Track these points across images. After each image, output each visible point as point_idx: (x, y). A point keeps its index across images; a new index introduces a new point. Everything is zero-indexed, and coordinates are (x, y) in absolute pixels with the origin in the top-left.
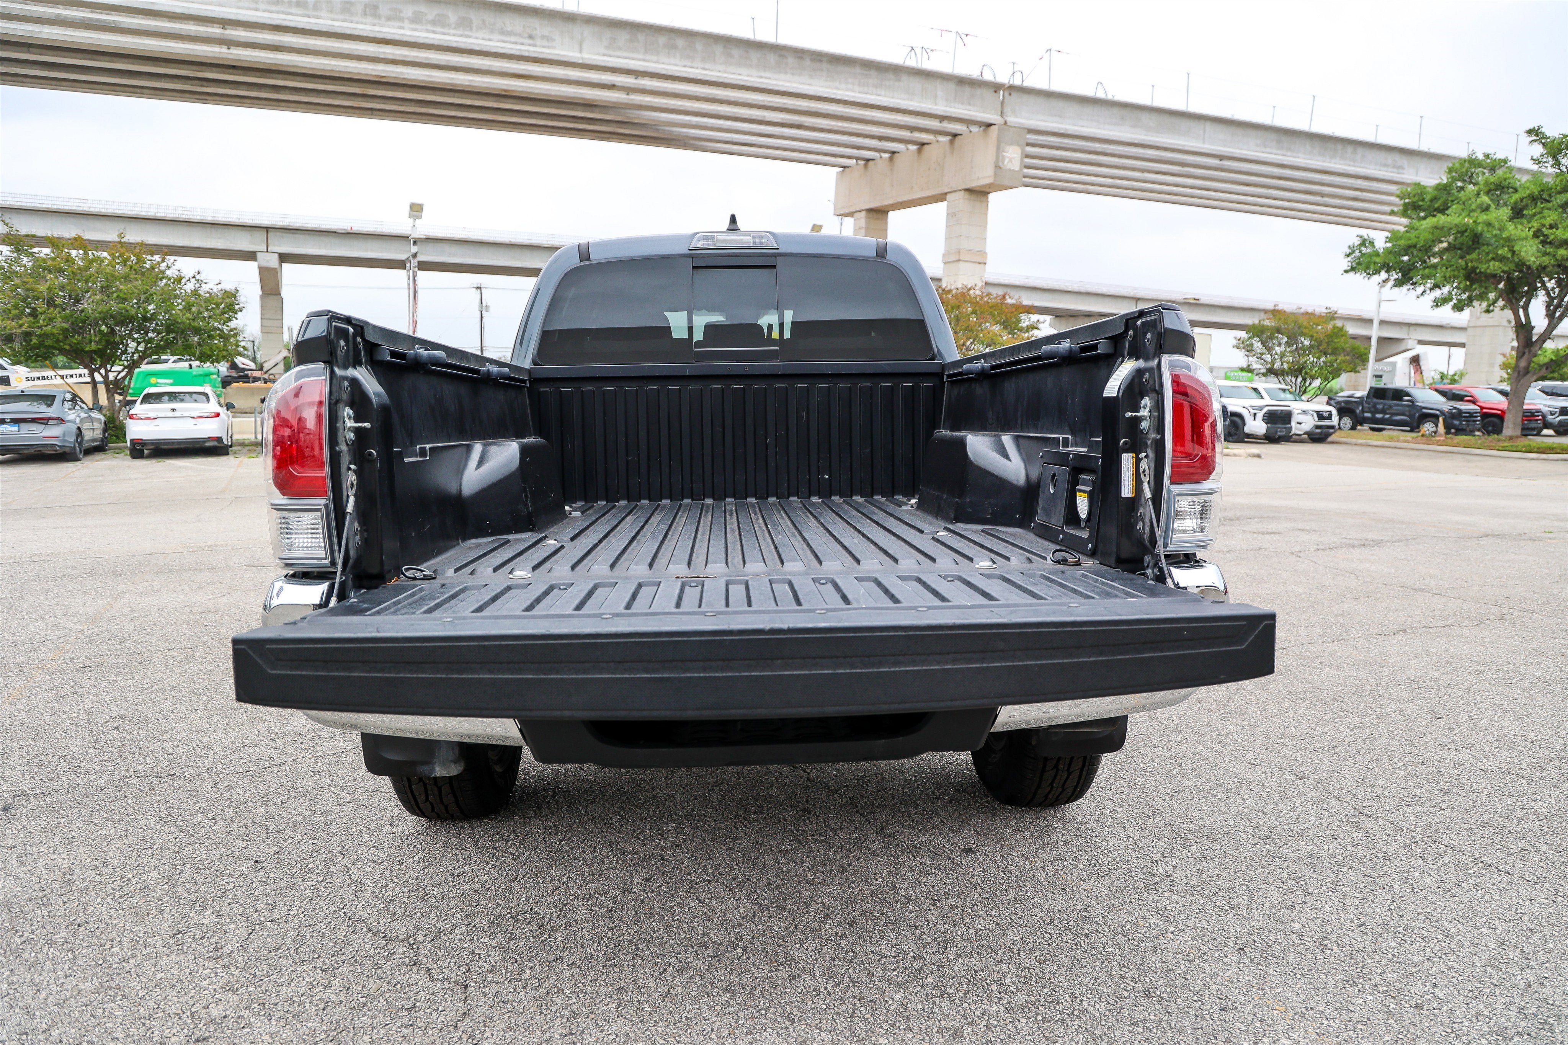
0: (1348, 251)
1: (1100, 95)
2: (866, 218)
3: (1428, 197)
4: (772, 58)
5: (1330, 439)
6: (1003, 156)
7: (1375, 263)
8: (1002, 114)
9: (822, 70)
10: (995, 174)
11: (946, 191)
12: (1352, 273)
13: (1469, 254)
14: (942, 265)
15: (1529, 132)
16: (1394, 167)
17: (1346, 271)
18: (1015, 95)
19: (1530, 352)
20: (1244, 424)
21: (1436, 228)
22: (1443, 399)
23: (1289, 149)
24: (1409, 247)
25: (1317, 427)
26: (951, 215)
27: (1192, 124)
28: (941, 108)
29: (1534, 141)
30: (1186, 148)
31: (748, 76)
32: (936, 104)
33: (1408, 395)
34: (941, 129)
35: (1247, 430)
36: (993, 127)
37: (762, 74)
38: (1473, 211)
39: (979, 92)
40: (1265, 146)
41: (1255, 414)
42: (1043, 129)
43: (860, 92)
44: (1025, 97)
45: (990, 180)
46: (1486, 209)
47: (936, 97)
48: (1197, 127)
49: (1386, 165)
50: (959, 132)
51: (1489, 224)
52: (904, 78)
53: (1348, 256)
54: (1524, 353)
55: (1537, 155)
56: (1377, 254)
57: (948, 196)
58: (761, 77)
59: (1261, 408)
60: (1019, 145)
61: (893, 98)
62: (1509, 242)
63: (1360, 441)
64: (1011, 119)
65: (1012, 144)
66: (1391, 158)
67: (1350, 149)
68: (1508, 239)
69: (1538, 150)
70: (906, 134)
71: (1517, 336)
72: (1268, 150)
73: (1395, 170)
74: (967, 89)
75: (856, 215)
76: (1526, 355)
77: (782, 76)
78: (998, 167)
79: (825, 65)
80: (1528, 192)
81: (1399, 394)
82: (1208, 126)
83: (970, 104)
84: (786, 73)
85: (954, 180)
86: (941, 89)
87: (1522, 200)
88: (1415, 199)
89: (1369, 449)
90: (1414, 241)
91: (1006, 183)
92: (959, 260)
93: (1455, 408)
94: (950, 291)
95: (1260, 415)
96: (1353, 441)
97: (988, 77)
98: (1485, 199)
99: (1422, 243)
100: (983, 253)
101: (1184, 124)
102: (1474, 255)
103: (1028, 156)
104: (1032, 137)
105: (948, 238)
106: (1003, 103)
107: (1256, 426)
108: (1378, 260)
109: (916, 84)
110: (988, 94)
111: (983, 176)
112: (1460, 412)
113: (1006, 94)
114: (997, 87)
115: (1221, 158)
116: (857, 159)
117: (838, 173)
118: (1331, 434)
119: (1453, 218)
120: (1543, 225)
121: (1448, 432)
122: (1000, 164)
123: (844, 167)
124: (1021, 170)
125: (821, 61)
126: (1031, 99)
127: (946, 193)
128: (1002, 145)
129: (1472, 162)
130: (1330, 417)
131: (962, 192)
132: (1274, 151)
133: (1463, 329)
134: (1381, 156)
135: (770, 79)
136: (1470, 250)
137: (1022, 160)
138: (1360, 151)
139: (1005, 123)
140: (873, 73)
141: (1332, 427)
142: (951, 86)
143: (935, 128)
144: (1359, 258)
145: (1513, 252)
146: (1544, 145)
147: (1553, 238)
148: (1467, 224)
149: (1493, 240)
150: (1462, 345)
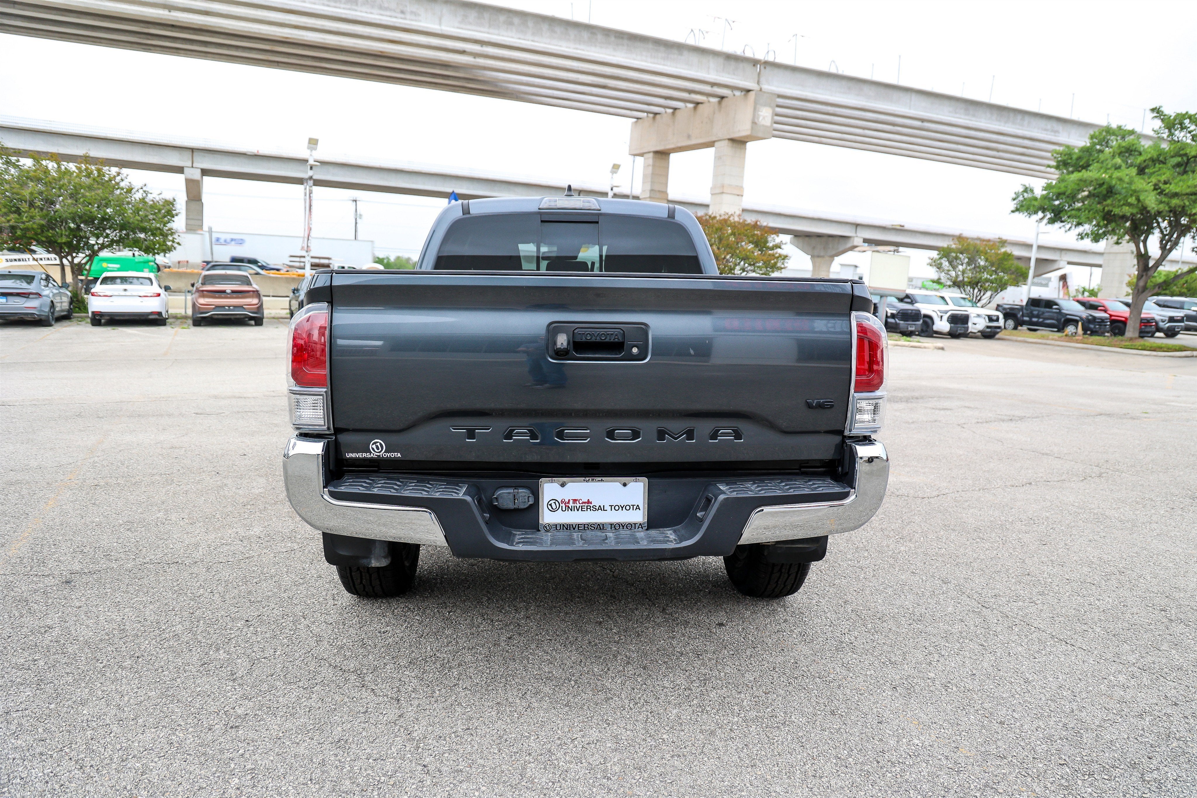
0: (1014, 196)
1: (833, 70)
2: (654, 158)
3: (1075, 157)
4: (585, 35)
5: (997, 336)
6: (758, 115)
7: (1034, 206)
8: (758, 83)
9: (623, 45)
10: (752, 128)
11: (714, 139)
12: (1017, 213)
13: (1105, 200)
14: (710, 195)
15: (1153, 110)
17: (1013, 212)
18: (768, 68)
19: (1146, 275)
20: (933, 323)
21: (1081, 180)
22: (1082, 308)
23: (974, 116)
24: (1060, 194)
25: (988, 327)
26: (718, 158)
27: (901, 94)
28: (712, 77)
29: (1156, 117)
30: (896, 113)
31: (567, 47)
32: (709, 74)
33: (1056, 304)
34: (712, 92)
35: (935, 328)
36: (751, 93)
37: (578, 46)
38: (1109, 169)
39: (741, 65)
40: (956, 113)
41: (941, 317)
42: (789, 95)
43: (651, 63)
44: (776, 71)
45: (748, 133)
46: (1118, 168)
47: (709, 68)
48: (905, 97)
49: (1046, 130)
50: (725, 95)
51: (1121, 180)
52: (686, 53)
53: (1014, 199)
54: (1142, 276)
55: (1156, 128)
56: (1036, 199)
57: (716, 144)
58: (577, 49)
59: (946, 312)
60: (770, 106)
61: (676, 67)
62: (1135, 193)
63: (1019, 339)
64: (766, 87)
65: (765, 105)
66: (1049, 125)
67: (1019, 117)
68: (1135, 191)
69: (1158, 124)
70: (685, 95)
71: (1138, 263)
72: (958, 115)
73: (1053, 133)
74: (733, 63)
75: (646, 156)
76: (1144, 278)
77: (593, 49)
78: (754, 123)
79: (625, 42)
80: (1149, 156)
81: (1049, 304)
82: (914, 96)
83: (734, 74)
84: (596, 46)
85: (721, 131)
86: (713, 62)
87: (1145, 161)
88: (1065, 158)
89: (1026, 344)
90: (1063, 190)
91: (760, 135)
92: (723, 193)
93: (1091, 315)
94: (715, 217)
95: (945, 317)
96: (1014, 338)
97: (749, 54)
98: (1118, 160)
99: (1069, 192)
100: (741, 188)
101: (896, 94)
102: (1109, 201)
103: (777, 115)
104: (781, 101)
105: (715, 176)
106: (759, 74)
107: (942, 325)
108: (1036, 203)
109: (694, 58)
110: (749, 67)
111: (743, 129)
112: (1094, 318)
113: (762, 67)
114: (755, 62)
115: (923, 120)
116: (648, 112)
117: (632, 123)
118: (998, 333)
119: (1092, 174)
120: (1159, 181)
121: (1085, 333)
122: (756, 121)
123: (638, 118)
124: (772, 125)
125: (622, 38)
126: (780, 73)
127: (714, 142)
128: (758, 106)
129: (1108, 131)
130: (997, 320)
131: (727, 141)
132: (963, 117)
133: (1101, 254)
134: (1043, 123)
135: (583, 50)
136: (1105, 197)
137: (772, 118)
138: (1027, 118)
139: (761, 90)
140: (662, 49)
141: (999, 327)
142: (721, 60)
143: (707, 92)
144: (1022, 201)
145: (1138, 200)
146: (1162, 120)
147: (1167, 191)
148: (1104, 179)
149: (1124, 191)
150: (1100, 266)
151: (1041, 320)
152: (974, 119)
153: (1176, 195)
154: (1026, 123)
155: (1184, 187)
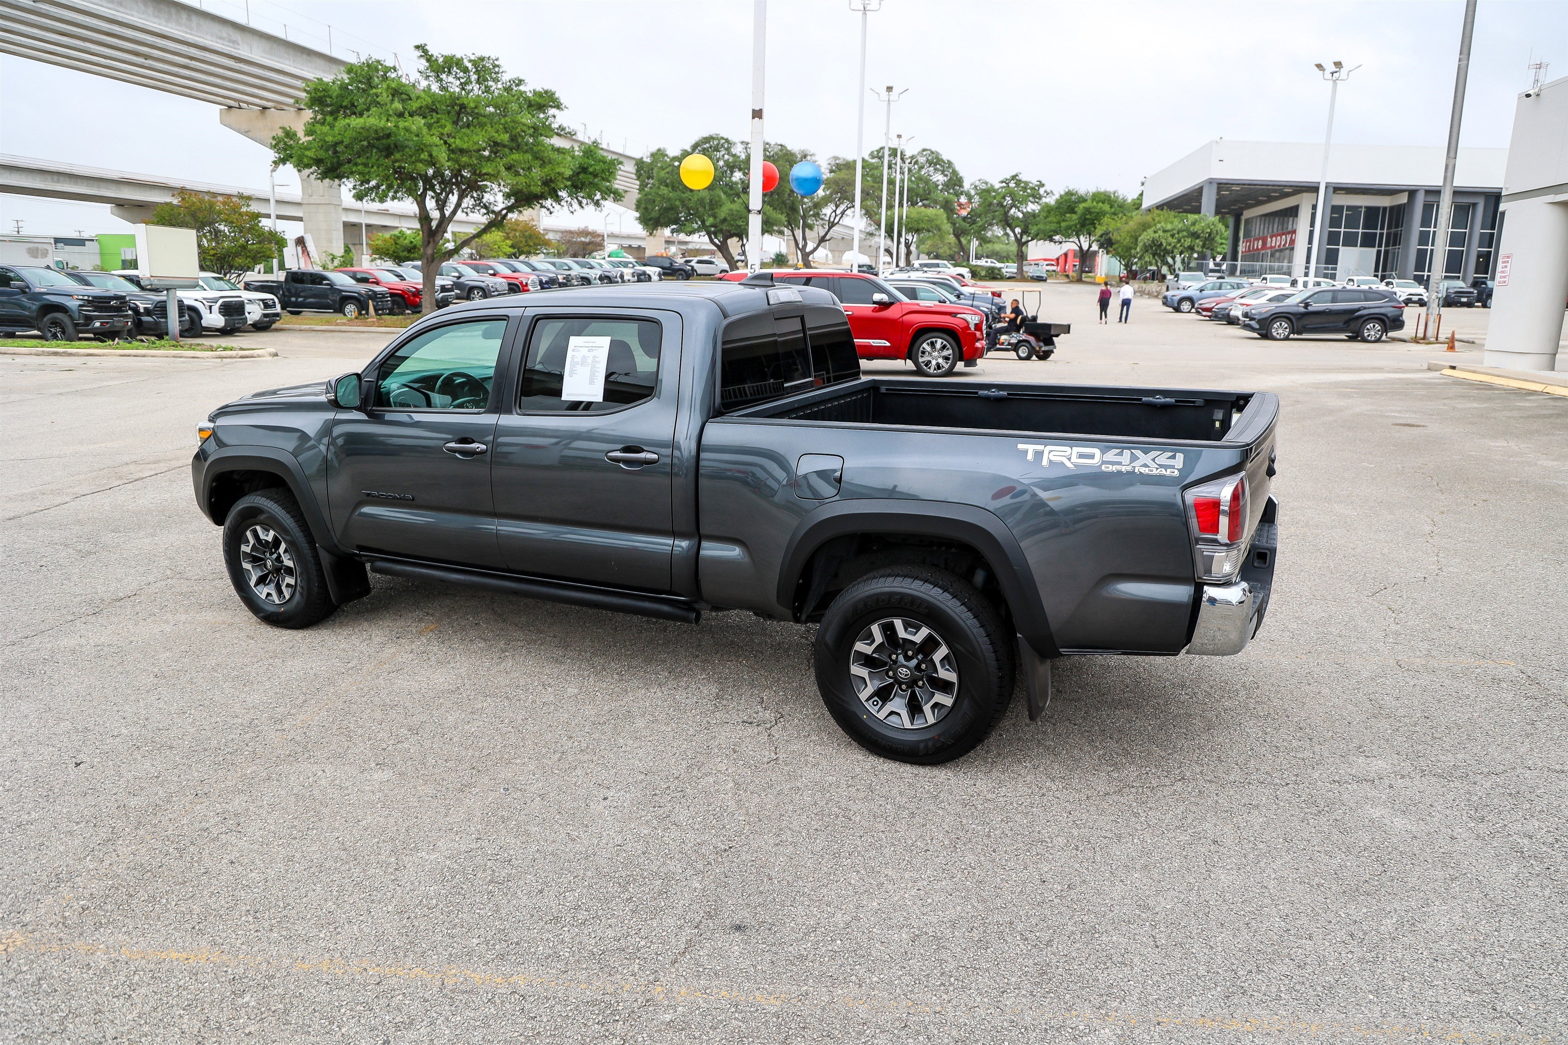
5: (274, 326)
12: (280, 165)
13: (392, 154)
15: (417, 47)
16: (229, 41)
17: (275, 162)
19: (434, 241)
20: (201, 318)
22: (354, 282)
24: (336, 144)
25: (265, 315)
29: (421, 56)
33: (326, 278)
35: (204, 323)
38: (391, 116)
41: (210, 307)
46: (400, 115)
51: (407, 129)
53: (275, 147)
54: (429, 242)
55: (422, 68)
56: (301, 146)
59: (215, 301)
62: (426, 147)
63: (303, 327)
66: (226, 31)
67: (184, 16)
68: (426, 145)
69: (423, 64)
71: (422, 226)
76: (431, 244)
80: (425, 103)
81: (317, 279)
89: (314, 334)
90: (339, 138)
93: (371, 290)
95: (216, 307)
96: (297, 327)
102: (398, 156)
107: (214, 319)
112: (374, 292)
118: (274, 322)
119: (372, 120)
121: (377, 314)
130: (274, 306)
134: (216, 28)
136: (388, 151)
138: (194, 18)
141: (277, 315)
144: (286, 150)
145: (431, 155)
146: (428, 60)
147: (454, 146)
148: (388, 128)
149: (410, 144)
150: (300, 219)
151: (300, 299)
152: (121, 9)
153: (462, 151)
154: (194, 24)
155: (471, 143)
